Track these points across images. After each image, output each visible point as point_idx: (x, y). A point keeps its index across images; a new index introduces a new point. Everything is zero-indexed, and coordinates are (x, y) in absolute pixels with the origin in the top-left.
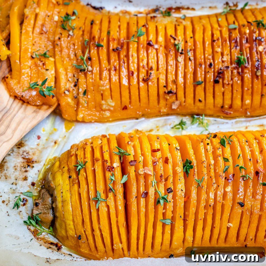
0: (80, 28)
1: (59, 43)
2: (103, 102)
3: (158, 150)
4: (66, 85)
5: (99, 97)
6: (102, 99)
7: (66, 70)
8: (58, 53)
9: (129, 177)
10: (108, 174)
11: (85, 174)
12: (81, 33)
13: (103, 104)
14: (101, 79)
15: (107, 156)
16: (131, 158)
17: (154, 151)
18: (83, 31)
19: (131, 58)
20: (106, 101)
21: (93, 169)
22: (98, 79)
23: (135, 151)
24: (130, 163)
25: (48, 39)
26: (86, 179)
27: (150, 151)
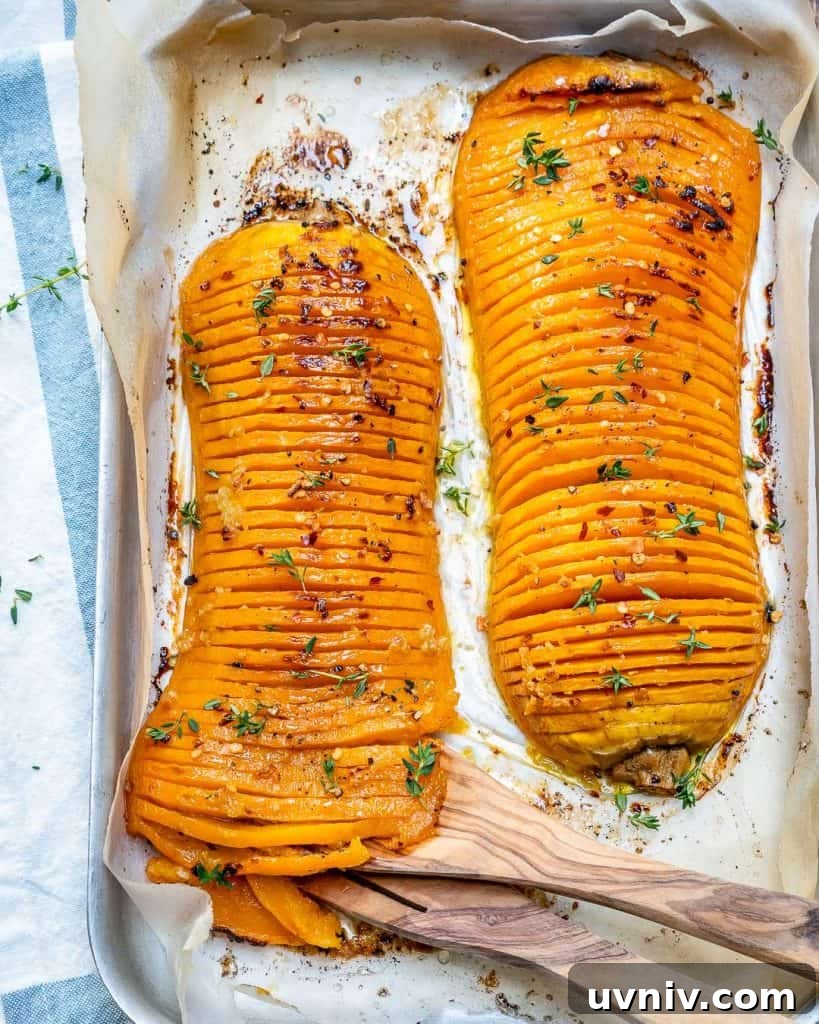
0: (258, 692)
1: (297, 738)
2: (425, 647)
3: (585, 526)
4: (400, 718)
5: (416, 656)
6: (419, 649)
7: (362, 720)
8: (320, 739)
9: (645, 585)
10: (640, 625)
11: (630, 673)
12: (267, 689)
13: (429, 648)
14: (385, 647)
15: (600, 628)
16: (607, 579)
17: (583, 536)
18: (263, 684)
19: (340, 582)
20: (422, 642)
21: (623, 656)
22: (386, 652)
23: (584, 572)
24: (619, 581)
25: (286, 763)
26: (641, 669)
27: (581, 544)
